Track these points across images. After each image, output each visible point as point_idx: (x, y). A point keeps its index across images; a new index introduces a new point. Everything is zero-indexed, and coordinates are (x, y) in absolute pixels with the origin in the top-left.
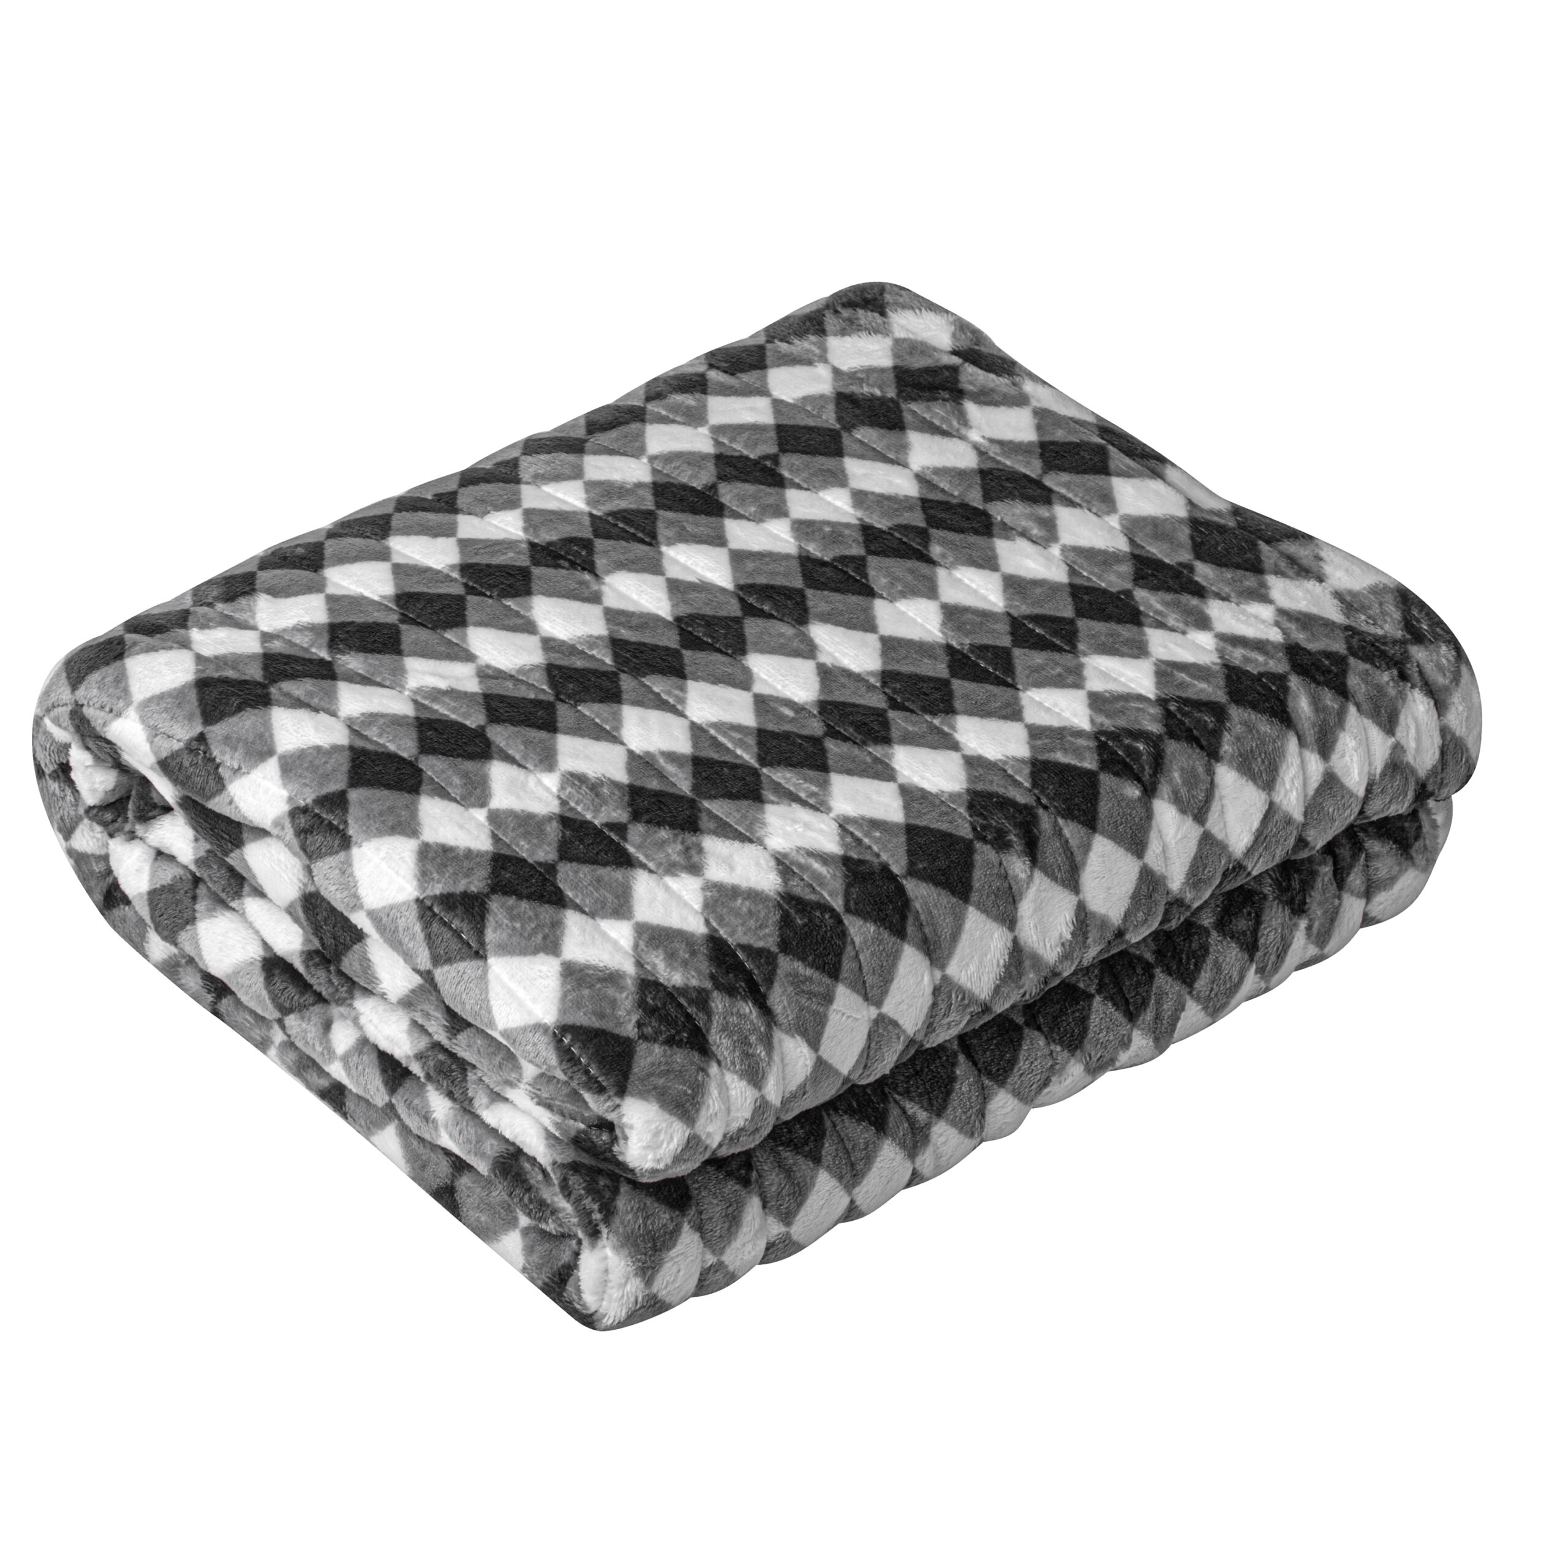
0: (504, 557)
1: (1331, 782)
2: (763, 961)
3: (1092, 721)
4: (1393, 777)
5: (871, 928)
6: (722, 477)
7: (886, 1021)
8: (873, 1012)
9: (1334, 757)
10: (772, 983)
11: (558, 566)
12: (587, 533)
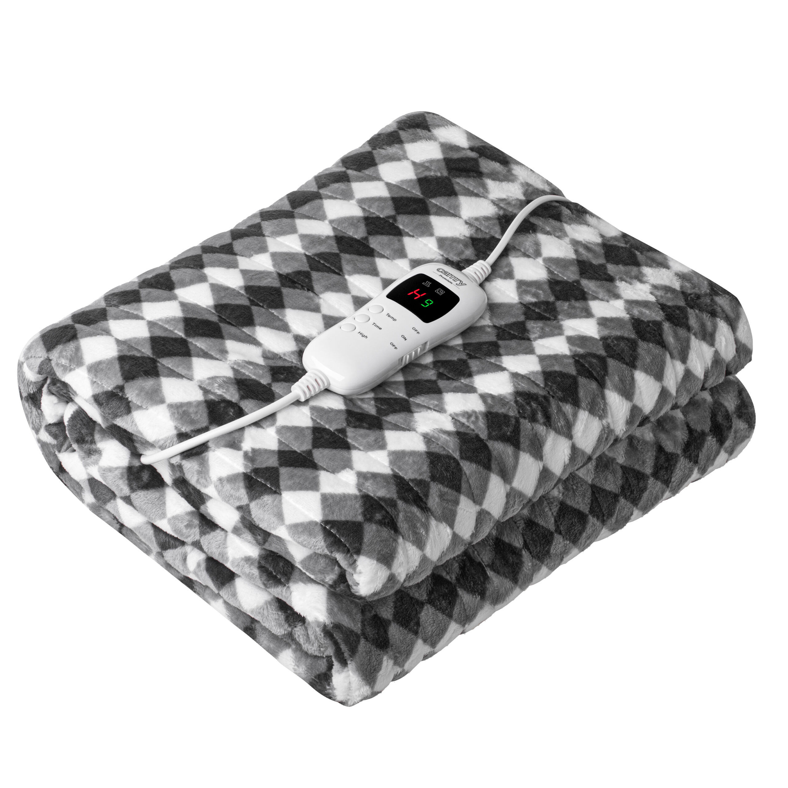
0: (266, 281)
1: (688, 375)
2: (422, 486)
3: (570, 350)
4: (716, 367)
5: (474, 466)
6: (370, 233)
7: (485, 513)
8: (478, 508)
9: (689, 362)
10: (428, 496)
11: (294, 288)
12: (305, 267)
